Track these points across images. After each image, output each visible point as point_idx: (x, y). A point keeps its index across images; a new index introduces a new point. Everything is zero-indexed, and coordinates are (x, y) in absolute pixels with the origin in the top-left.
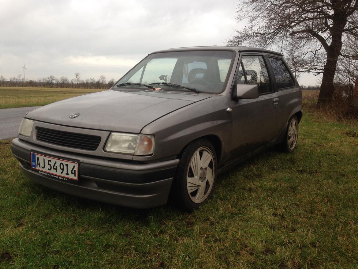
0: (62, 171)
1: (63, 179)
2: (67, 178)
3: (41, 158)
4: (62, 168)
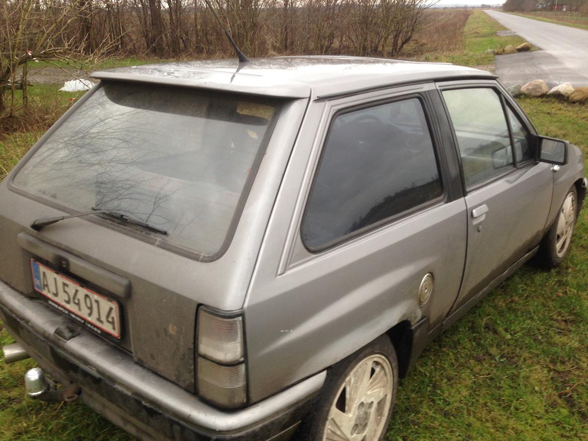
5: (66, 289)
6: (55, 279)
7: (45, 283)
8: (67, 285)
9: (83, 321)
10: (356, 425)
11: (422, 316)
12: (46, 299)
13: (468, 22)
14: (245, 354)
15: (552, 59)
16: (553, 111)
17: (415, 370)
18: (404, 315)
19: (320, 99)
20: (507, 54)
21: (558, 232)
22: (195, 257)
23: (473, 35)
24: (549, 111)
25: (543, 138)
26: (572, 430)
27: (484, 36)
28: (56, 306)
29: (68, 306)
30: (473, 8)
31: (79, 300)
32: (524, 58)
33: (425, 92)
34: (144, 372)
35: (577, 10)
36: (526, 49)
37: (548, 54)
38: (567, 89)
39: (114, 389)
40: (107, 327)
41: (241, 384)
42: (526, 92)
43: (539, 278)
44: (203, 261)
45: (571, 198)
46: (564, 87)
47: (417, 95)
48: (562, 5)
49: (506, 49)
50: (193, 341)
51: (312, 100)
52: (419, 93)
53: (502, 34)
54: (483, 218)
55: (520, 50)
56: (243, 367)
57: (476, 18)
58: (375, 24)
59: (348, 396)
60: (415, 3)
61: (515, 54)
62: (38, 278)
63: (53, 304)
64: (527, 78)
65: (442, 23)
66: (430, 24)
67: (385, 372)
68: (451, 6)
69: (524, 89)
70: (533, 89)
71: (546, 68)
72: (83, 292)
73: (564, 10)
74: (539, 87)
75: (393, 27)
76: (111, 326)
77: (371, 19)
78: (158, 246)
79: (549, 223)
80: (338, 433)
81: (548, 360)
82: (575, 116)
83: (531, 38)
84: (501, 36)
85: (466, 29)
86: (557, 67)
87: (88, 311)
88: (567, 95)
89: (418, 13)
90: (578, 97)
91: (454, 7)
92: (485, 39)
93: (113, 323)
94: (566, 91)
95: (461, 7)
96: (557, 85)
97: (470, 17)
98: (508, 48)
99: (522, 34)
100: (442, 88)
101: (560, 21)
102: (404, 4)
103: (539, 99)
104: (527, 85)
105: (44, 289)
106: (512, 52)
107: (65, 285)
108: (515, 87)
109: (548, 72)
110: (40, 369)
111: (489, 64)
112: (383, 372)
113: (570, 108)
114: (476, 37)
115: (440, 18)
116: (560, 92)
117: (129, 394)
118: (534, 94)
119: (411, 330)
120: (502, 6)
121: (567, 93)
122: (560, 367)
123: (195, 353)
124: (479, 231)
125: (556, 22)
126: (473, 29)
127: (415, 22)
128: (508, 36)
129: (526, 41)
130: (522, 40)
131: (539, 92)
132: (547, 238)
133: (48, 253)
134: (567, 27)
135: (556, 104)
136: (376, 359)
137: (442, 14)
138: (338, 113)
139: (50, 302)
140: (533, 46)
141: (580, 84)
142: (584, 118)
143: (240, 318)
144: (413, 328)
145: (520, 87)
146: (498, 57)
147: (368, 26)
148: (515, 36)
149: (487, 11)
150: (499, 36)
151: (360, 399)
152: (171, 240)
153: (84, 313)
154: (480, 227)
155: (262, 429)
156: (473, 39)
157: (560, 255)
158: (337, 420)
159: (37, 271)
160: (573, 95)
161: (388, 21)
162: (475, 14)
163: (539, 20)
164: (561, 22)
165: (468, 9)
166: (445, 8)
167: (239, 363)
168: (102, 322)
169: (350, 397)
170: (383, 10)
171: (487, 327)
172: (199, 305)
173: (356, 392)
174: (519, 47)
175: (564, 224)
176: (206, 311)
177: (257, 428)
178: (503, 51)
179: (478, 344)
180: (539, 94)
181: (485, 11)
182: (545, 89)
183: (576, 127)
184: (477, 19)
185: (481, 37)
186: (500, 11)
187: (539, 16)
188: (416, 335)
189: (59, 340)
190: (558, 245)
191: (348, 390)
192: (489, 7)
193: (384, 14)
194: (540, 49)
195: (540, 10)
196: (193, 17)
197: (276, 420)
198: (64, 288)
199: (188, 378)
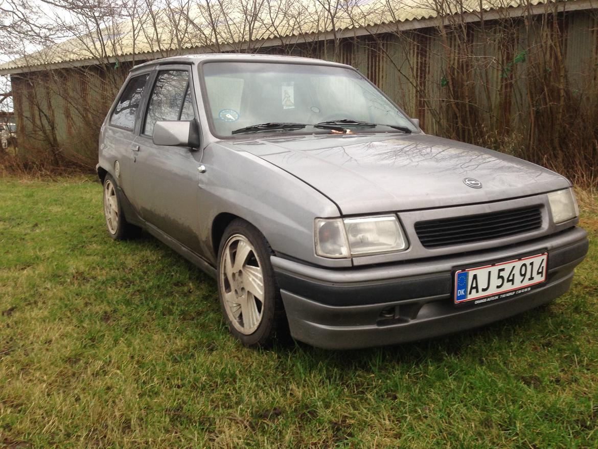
0: (523, 277)
1: (523, 291)
2: (528, 287)
3: (482, 273)
4: (523, 273)
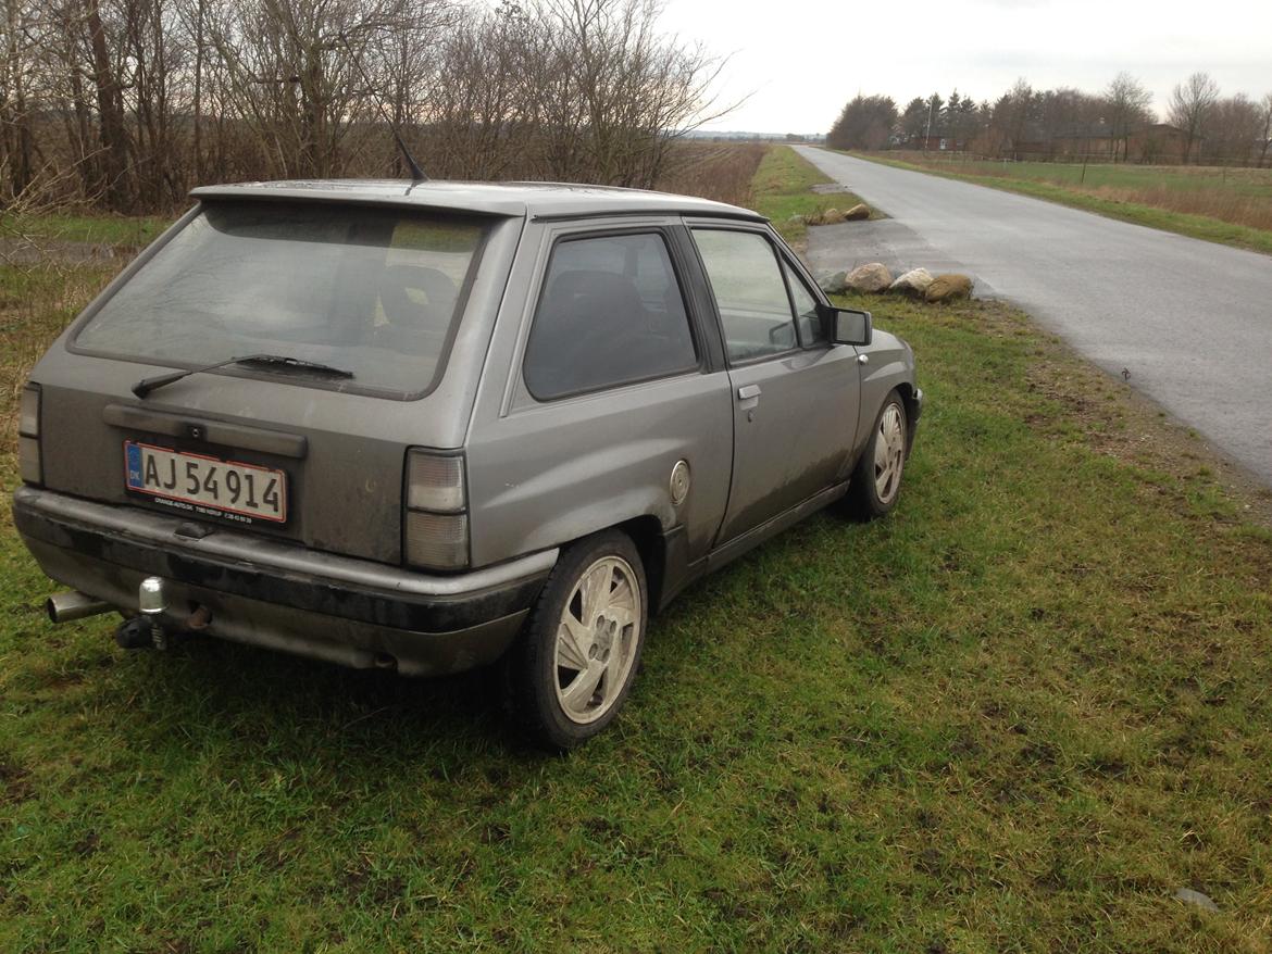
5: (193, 471)
6: (173, 461)
7: (152, 473)
8: (195, 466)
9: (220, 514)
10: (595, 646)
11: (677, 522)
12: (151, 497)
13: (761, 167)
14: (467, 503)
15: (906, 233)
16: (897, 314)
17: (673, 631)
18: (652, 507)
19: (538, 219)
20: (829, 224)
21: (877, 461)
22: (398, 397)
23: (771, 191)
24: (891, 314)
25: (838, 310)
26: (879, 675)
27: (790, 193)
28: (171, 503)
29: (194, 498)
30: (771, 140)
31: (215, 483)
32: (857, 230)
33: (668, 226)
34: (326, 556)
35: (965, 148)
36: (862, 216)
37: (901, 225)
38: (922, 278)
39: (286, 580)
40: (265, 511)
41: (462, 539)
42: (855, 285)
43: (852, 529)
44: (407, 400)
45: (894, 413)
46: (915, 275)
47: (658, 229)
48: (939, 138)
49: (825, 215)
50: (400, 494)
51: (528, 220)
52: (660, 227)
53: (823, 190)
54: (754, 404)
55: (851, 218)
56: (464, 518)
57: (775, 160)
58: (581, 161)
59: (584, 603)
60: (656, 124)
61: (843, 225)
62: (138, 468)
63: (163, 501)
64: (856, 263)
65: (712, 166)
66: (688, 168)
67: (630, 590)
68: (728, 136)
69: (850, 279)
70: (866, 278)
71: (893, 247)
72: (223, 468)
73: (943, 147)
74: (874, 275)
75: (616, 169)
76: (271, 507)
77: (572, 151)
78: (342, 391)
79: (858, 443)
80: (574, 648)
81: (855, 612)
82: (932, 321)
83: (872, 199)
84: (821, 193)
85: (756, 180)
86: (913, 246)
87: (232, 495)
88: (921, 290)
89: (663, 144)
90: (939, 292)
91: (735, 137)
92: (792, 197)
93: (274, 503)
94: (919, 282)
95: (748, 139)
96: (906, 273)
97: (765, 158)
98: (830, 213)
99: (858, 192)
100: (692, 225)
101: (934, 169)
102: (635, 125)
103: (877, 297)
104: (855, 271)
105: (148, 482)
106: (838, 221)
107: (190, 466)
108: (836, 277)
109: (897, 254)
110: (160, 579)
111: (796, 240)
112: (627, 590)
113: (924, 310)
114: (776, 194)
115: (707, 158)
116: (909, 284)
117: (308, 581)
118: (867, 288)
119: (663, 537)
120: (824, 138)
121: (922, 286)
122: (869, 619)
123: (404, 507)
124: (750, 421)
125: (926, 169)
126: (770, 180)
127: (659, 161)
128: (833, 194)
129: (865, 203)
130: (856, 199)
131: (875, 284)
132: (860, 468)
133: (163, 423)
134: (943, 179)
135: (904, 303)
136: (618, 565)
137: (712, 150)
138: (559, 240)
139: (158, 500)
140: (874, 210)
141: (942, 272)
142: (946, 324)
143: (461, 458)
144: (665, 534)
145: (844, 275)
146: (810, 229)
147: (568, 166)
148: (845, 193)
149: (797, 148)
150: (818, 194)
151: (599, 610)
152: (359, 383)
153: (224, 500)
154: (752, 415)
155: (488, 599)
156: (768, 198)
157: (885, 500)
158: (571, 628)
159: (137, 458)
160: (931, 289)
161: (605, 157)
162: (775, 152)
163: (893, 166)
164: (936, 170)
165: (762, 142)
166: (716, 139)
167: (462, 513)
168: (255, 505)
169: (587, 605)
170: (595, 135)
171: (774, 584)
172: (409, 447)
173: (594, 599)
174: (848, 212)
175: (886, 450)
176: (418, 453)
177: (482, 596)
178: (822, 218)
179: (762, 602)
180: (876, 288)
181: (794, 147)
182: (885, 280)
183: (932, 338)
184: (779, 162)
185: (784, 194)
186: (821, 148)
187: (895, 159)
188: (670, 546)
189: (185, 540)
190: (880, 483)
191: (584, 594)
192: (800, 140)
193: (597, 143)
194: (887, 216)
195: (898, 147)
196: (192, 131)
197: (504, 592)
198: (189, 471)
199: (391, 546)
